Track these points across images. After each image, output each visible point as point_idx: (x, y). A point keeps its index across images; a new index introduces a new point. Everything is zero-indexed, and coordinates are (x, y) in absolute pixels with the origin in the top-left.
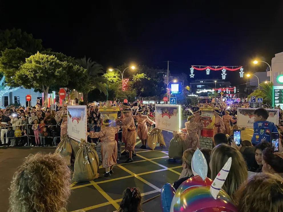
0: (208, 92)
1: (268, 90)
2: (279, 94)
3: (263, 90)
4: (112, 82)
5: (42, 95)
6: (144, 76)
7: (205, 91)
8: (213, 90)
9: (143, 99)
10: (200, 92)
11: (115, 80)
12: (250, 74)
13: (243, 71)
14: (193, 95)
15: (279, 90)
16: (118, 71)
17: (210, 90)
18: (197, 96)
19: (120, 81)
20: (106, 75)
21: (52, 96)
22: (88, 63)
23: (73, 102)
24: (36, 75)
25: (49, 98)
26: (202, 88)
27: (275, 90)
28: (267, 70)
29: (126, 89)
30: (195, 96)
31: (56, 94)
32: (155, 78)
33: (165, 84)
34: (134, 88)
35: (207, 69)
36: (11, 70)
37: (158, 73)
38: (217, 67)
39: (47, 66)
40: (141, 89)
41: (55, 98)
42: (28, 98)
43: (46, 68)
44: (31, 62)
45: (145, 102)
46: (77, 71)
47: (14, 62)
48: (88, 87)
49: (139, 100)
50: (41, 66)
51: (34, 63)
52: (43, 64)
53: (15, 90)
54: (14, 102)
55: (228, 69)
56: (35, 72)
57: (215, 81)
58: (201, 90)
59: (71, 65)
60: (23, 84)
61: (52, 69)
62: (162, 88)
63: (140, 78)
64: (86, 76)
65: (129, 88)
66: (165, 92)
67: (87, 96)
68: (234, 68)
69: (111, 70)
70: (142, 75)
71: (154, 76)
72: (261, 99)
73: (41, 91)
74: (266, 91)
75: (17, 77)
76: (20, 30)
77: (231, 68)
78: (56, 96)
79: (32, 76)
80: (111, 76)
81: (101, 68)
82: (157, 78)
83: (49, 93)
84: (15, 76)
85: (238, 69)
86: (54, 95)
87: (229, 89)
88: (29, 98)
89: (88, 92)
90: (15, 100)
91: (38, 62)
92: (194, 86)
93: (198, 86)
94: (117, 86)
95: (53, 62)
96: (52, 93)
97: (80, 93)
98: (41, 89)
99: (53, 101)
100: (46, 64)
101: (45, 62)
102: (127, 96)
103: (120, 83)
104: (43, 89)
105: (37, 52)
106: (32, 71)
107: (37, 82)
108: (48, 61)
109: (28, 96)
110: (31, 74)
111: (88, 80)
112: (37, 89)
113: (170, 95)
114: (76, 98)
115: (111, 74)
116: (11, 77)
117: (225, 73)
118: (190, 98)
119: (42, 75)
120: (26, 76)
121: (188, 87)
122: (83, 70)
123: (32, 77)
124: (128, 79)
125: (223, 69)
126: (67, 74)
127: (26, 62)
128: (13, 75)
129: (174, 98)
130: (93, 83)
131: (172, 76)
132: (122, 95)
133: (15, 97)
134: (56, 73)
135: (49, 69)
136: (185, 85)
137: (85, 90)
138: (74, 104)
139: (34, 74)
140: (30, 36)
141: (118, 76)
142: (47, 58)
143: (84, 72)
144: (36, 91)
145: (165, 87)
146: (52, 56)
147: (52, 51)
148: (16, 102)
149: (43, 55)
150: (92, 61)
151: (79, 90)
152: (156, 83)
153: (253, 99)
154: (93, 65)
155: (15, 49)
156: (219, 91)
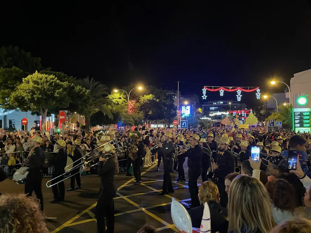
0: (223, 115)
1: (287, 113)
2: (299, 117)
3: (282, 113)
4: (116, 104)
5: (40, 118)
6: (152, 98)
7: (219, 113)
8: (228, 113)
9: (151, 122)
10: (214, 114)
11: (120, 101)
12: (267, 96)
13: (260, 92)
14: (205, 118)
15: (299, 113)
16: (123, 92)
17: (224, 113)
18: (211, 119)
19: (126, 103)
20: (111, 96)
21: (51, 119)
22: (91, 83)
23: (74, 126)
24: (34, 97)
25: (48, 122)
26: (216, 110)
27: (295, 113)
28: (285, 91)
29: (133, 112)
30: (208, 119)
31: (56, 117)
32: (164, 99)
33: (175, 106)
34: (141, 110)
35: (220, 90)
36: (7, 91)
37: (168, 94)
38: (231, 87)
39: (46, 86)
40: (149, 111)
41: (54, 121)
42: (23, 122)
43: (44, 89)
44: (28, 82)
45: (153, 126)
46: (79, 92)
47: (10, 82)
48: (91, 109)
49: (147, 123)
50: (40, 86)
51: (31, 84)
52: (41, 85)
53: (10, 113)
54: (8, 126)
55: (244, 90)
56: (33, 93)
57: (230, 103)
58: (215, 113)
59: (73, 86)
60: (19, 106)
61: (52, 90)
62: (172, 110)
63: (148, 100)
64: (88, 97)
65: (136, 110)
66: (175, 114)
67: (89, 120)
68: (250, 89)
69: (116, 91)
70: (150, 97)
71: (163, 98)
72: (280, 123)
73: (38, 114)
74: (285, 114)
75: (12, 99)
76: (17, 48)
77: (247, 89)
78: (55, 120)
79: (30, 97)
80: (116, 97)
81: (105, 88)
82: (166, 99)
83: (48, 116)
84: (11, 98)
85: (255, 90)
86: (53, 118)
87: (244, 112)
88: (25, 122)
89: (91, 114)
90: (9, 123)
91: (35, 82)
92: (207, 108)
93: (211, 108)
94: (122, 108)
95: (53, 82)
96: (51, 116)
97: (82, 116)
98: (39, 112)
99: (51, 124)
100: (45, 85)
101: (43, 83)
102: (134, 119)
103: (126, 105)
104: (41, 112)
105: (36, 71)
106: (29, 92)
107: (35, 105)
108: (47, 82)
109: (25, 119)
110: (28, 96)
111: (91, 101)
112: (35, 112)
113: (181, 118)
114: (77, 122)
115: (116, 95)
116: (6, 99)
117: (241, 94)
118: (203, 121)
119: (40, 96)
120: (23, 98)
121: (200, 110)
122: (86, 91)
123: (29, 99)
124: (135, 101)
125: (238, 90)
126: (68, 96)
127: (23, 83)
128: (8, 97)
129: (184, 122)
130: (96, 105)
131: (183, 98)
132: (128, 118)
133: (9, 120)
134: (56, 95)
135: (48, 90)
136: (197, 107)
137: (87, 112)
138: (75, 128)
139: (32, 96)
140: (28, 54)
141: (124, 98)
142: (46, 78)
143: (86, 93)
144: (33, 114)
145: (175, 109)
146: (52, 76)
147: (51, 70)
148: (10, 126)
149: (42, 75)
150: (96, 81)
151: (81, 113)
152: (165, 105)
153: (272, 123)
154: (96, 86)
155: (10, 67)
156: (234, 114)
